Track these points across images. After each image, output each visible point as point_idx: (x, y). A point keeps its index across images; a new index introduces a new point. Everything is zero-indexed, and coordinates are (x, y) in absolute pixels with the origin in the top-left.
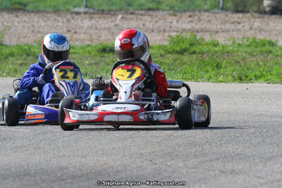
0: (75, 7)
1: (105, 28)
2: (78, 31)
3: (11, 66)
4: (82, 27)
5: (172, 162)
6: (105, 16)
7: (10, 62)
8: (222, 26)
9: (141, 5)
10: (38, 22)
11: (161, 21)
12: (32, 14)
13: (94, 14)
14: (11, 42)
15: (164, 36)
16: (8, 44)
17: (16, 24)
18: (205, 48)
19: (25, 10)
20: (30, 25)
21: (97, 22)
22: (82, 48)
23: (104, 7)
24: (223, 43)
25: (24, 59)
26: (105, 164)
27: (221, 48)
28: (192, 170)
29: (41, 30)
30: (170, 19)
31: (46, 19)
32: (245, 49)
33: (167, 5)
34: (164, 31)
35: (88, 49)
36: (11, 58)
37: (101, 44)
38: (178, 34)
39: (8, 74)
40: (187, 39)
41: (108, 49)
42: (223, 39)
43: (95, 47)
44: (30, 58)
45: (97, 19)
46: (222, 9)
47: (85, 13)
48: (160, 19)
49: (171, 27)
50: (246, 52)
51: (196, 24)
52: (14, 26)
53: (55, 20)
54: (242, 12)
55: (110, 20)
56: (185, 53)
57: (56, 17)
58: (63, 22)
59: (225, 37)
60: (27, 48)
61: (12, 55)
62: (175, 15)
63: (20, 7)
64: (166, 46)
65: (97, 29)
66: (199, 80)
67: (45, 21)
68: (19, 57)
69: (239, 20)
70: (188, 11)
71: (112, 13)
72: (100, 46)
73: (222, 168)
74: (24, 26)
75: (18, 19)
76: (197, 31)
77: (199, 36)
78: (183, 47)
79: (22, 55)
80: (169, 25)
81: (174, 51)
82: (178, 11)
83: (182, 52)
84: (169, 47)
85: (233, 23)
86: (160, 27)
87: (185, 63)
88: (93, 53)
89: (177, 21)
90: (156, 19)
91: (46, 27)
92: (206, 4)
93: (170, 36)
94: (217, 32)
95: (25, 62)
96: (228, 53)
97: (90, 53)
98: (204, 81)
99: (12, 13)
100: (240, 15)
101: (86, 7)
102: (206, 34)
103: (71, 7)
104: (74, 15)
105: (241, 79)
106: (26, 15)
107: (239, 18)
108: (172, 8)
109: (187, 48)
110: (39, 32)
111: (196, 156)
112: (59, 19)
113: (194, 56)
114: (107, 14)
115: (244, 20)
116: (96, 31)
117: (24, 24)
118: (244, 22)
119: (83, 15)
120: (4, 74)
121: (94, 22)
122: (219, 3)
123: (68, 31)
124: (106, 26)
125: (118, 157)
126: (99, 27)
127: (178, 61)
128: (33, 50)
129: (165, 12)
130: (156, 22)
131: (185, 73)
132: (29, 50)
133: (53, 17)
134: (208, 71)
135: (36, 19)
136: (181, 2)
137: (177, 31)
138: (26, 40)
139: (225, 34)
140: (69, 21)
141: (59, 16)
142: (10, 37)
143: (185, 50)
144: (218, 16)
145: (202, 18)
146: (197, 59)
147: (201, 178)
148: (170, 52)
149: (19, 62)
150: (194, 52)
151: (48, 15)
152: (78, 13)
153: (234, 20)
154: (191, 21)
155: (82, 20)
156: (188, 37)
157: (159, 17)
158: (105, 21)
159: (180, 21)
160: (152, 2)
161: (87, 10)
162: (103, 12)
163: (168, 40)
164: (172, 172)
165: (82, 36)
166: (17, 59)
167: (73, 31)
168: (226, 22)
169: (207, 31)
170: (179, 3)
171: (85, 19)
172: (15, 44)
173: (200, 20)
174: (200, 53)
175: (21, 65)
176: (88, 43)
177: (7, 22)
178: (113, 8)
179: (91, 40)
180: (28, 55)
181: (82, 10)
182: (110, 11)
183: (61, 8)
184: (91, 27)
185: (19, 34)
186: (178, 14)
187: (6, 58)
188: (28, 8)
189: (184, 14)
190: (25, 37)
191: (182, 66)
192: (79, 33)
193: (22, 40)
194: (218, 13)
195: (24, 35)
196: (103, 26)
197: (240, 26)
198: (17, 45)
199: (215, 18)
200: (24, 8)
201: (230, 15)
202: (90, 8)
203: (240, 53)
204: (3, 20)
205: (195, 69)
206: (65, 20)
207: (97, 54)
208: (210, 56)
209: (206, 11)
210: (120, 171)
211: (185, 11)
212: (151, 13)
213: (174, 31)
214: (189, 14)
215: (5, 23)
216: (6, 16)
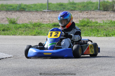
0: (43, 9)
1: (55, 17)
2: (45, 18)
3: (20, 32)
4: (46, 17)
5: (82, 66)
6: (55, 13)
7: (20, 30)
8: (99, 16)
9: (68, 9)
10: (30, 15)
11: (76, 15)
12: (28, 12)
13: (51, 12)
14: (20, 23)
15: (77, 20)
16: (19, 23)
17: (22, 16)
18: (93, 24)
19: (25, 11)
20: (27, 16)
21: (52, 15)
22: (47, 25)
23: (54, 9)
24: (100, 22)
25: (25, 29)
26: (57, 67)
27: (99, 24)
28: (90, 69)
29: (31, 18)
30: (79, 13)
31: (33, 14)
32: (108, 25)
33: (78, 9)
34: (77, 18)
35: (49, 25)
36: (20, 29)
37: (54, 23)
38: (83, 19)
39: (19, 34)
40: (86, 21)
41: (56, 25)
42: (99, 21)
43: (52, 24)
44: (27, 28)
45: (52, 14)
46: (99, 10)
47: (48, 12)
48: (76, 14)
49: (80, 17)
50: (108, 26)
51: (89, 15)
52: (21, 17)
53: (36, 14)
54: (106, 11)
55: (57, 14)
56: (85, 26)
57: (37, 13)
58: (39, 15)
59: (100, 20)
60: (26, 25)
61: (20, 27)
62: (81, 12)
63: (23, 10)
64: (78, 24)
65: (52, 17)
66: (91, 36)
67: (32, 15)
68: (23, 28)
69: (105, 14)
70: (86, 10)
71: (58, 11)
72: (53, 24)
73: (101, 68)
74: (25, 17)
75: (23, 14)
76: (90, 18)
77: (90, 20)
78: (85, 24)
79: (24, 27)
80: (79, 16)
81: (81, 25)
82: (82, 11)
83: (84, 26)
84: (79, 24)
85: (103, 15)
86: (76, 17)
87: (85, 30)
88: (51, 26)
89: (82, 15)
90: (74, 14)
91: (33, 17)
92: (93, 8)
93: (80, 20)
94: (97, 18)
95: (25, 30)
96: (101, 26)
97: (49, 26)
98: (92, 36)
99: (20, 12)
100: (106, 12)
101: (48, 9)
102: (93, 19)
103: (42, 10)
104: (43, 13)
105: (107, 36)
106: (25, 13)
107: (105, 13)
108: (80, 9)
109: (86, 24)
110: (30, 19)
111: (91, 64)
112: (38, 14)
113: (89, 27)
114: (56, 12)
115: (107, 14)
116: (52, 18)
117: (24, 16)
118: (107, 15)
119: (47, 12)
120: (18, 34)
121: (51, 15)
122: (98, 7)
123: (41, 18)
124: (56, 16)
125: (61, 64)
126: (53, 17)
127: (83, 29)
128: (28, 25)
129: (78, 11)
130: (74, 15)
131: (86, 34)
132: (27, 25)
133: (35, 13)
134: (94, 33)
135: (29, 14)
136: (83, 7)
137: (82, 18)
138: (25, 22)
139: (100, 19)
140: (41, 15)
141: (38, 13)
142: (19, 21)
143: (85, 25)
144: (97, 12)
145: (91, 13)
146: (90, 28)
147: (93, 72)
148: (79, 26)
149: (23, 30)
150: (89, 26)
151: (34, 13)
152: (45, 12)
153: (104, 14)
154: (87, 14)
155: (46, 14)
156: (86, 20)
157: (75, 13)
158: (55, 15)
159: (83, 14)
160: (73, 7)
161: (48, 10)
162: (54, 11)
163: (79, 22)
164: (82, 70)
165: (46, 20)
166: (22, 29)
167: (43, 18)
168: (100, 15)
169: (93, 18)
170: (82, 8)
171: (48, 14)
172: (21, 23)
173: (90, 14)
174: (91, 26)
175: (24, 31)
176: (49, 23)
177: (18, 15)
178: (58, 10)
179: (50, 22)
180: (26, 27)
181: (46, 10)
182: (57, 11)
183: (39, 10)
184: (50, 17)
185: (23, 20)
186: (83, 12)
187: (18, 28)
188: (26, 10)
189: (84, 12)
190: (25, 21)
191: (84, 31)
192: (45, 19)
193: (24, 22)
194: (97, 11)
195: (25, 20)
196: (54, 16)
197: (106, 16)
198: (22, 24)
199: (97, 13)
200: (24, 10)
201: (102, 12)
202: (49, 10)
203: (106, 26)
204: (17, 14)
205: (89, 32)
206: (40, 14)
207: (52, 27)
208: (95, 27)
209: (93, 10)
210: (63, 69)
211: (85, 11)
212: (72, 11)
213: (81, 18)
214: (86, 12)
215: (18, 16)
216: (18, 13)
